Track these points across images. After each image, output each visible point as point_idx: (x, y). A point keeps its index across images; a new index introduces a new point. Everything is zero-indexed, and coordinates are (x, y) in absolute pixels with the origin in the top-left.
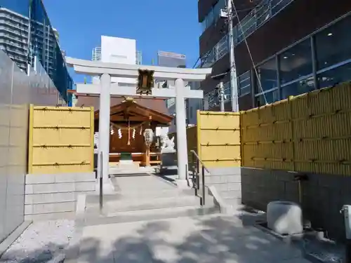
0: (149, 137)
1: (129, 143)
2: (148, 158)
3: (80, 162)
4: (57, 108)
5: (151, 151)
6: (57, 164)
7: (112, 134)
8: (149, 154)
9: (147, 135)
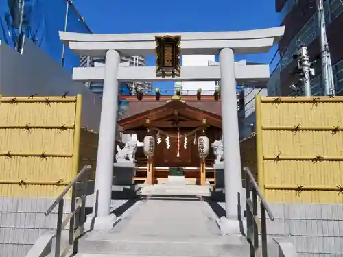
0: (203, 148)
1: (178, 155)
2: (203, 175)
3: (55, 182)
4: (31, 99)
5: (207, 166)
6: (23, 183)
7: (158, 143)
8: (204, 169)
9: (201, 144)
